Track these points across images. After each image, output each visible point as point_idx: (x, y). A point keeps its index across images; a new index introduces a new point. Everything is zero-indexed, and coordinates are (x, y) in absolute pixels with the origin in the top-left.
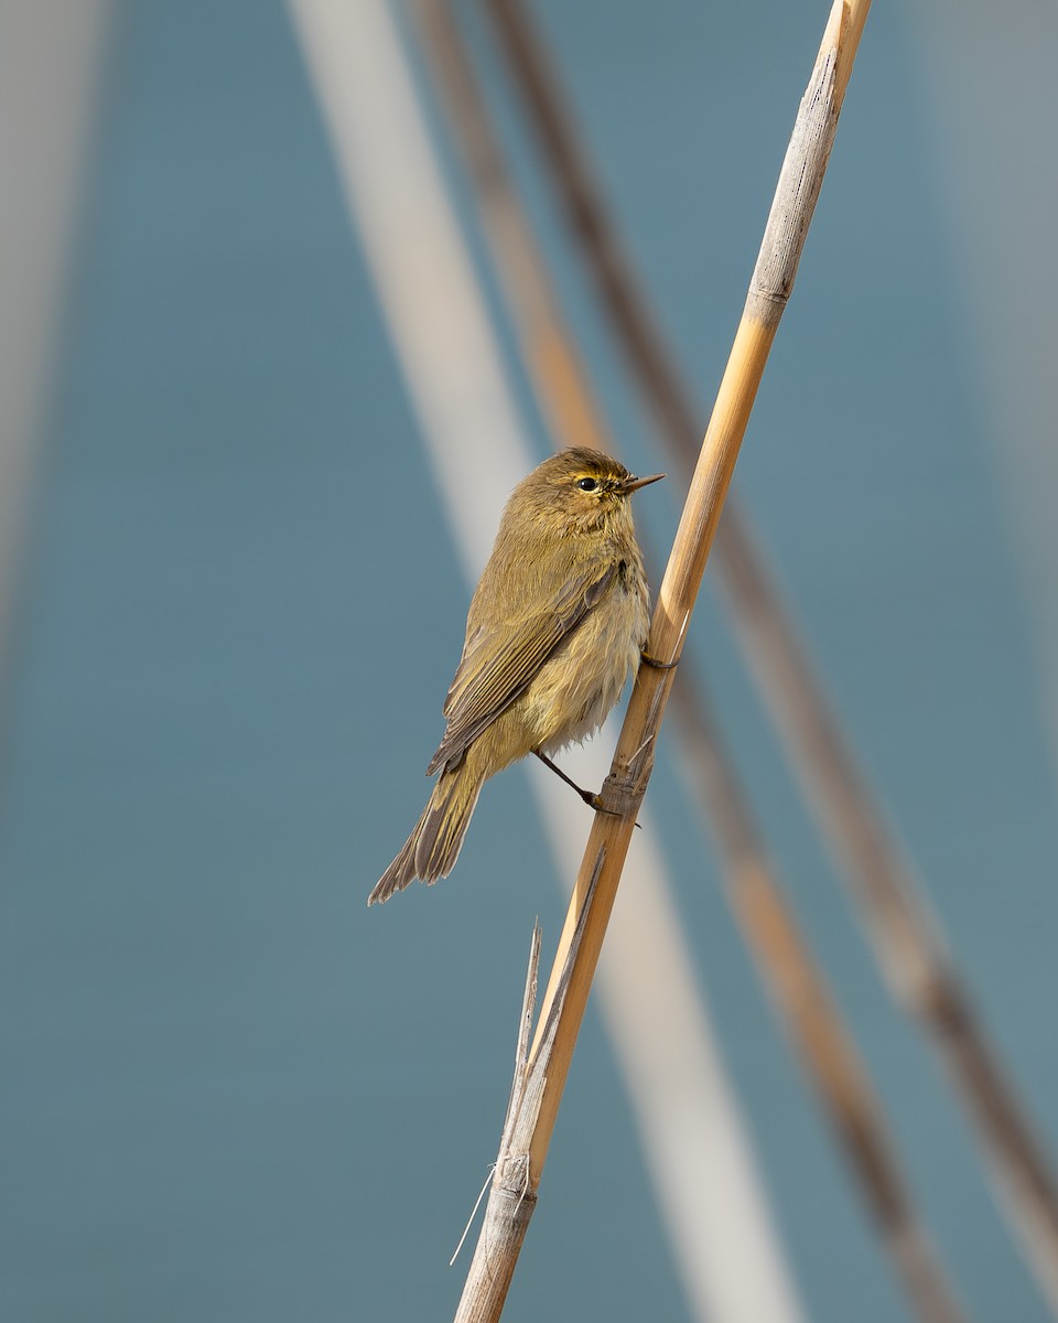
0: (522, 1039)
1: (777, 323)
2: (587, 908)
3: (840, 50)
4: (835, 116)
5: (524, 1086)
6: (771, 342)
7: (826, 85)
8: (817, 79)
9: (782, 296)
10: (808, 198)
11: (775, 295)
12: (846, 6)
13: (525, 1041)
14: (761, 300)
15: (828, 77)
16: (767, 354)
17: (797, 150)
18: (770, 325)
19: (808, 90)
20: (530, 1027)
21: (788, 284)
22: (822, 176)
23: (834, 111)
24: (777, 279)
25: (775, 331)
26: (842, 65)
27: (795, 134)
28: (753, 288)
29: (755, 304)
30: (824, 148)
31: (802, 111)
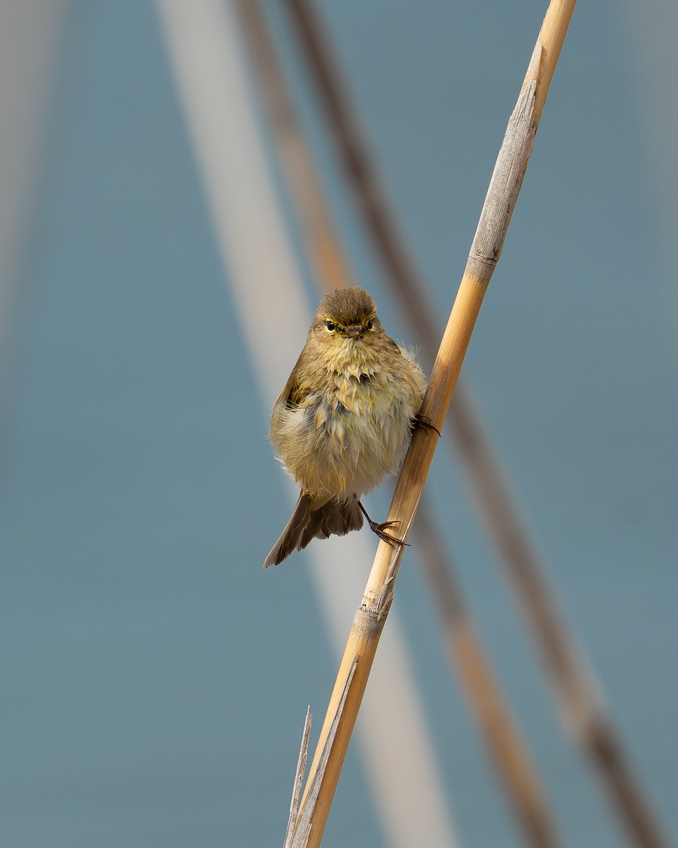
0: (295, 795)
1: (489, 279)
2: (344, 701)
3: (538, 82)
4: (534, 130)
5: (295, 828)
6: (484, 293)
7: (528, 107)
8: (522, 103)
9: (493, 260)
10: (514, 189)
11: (488, 259)
12: (543, 50)
13: (297, 797)
14: (477, 262)
15: (530, 101)
16: (481, 302)
17: (506, 153)
18: (484, 281)
19: (515, 111)
20: (301, 785)
21: (498, 251)
22: (524, 173)
23: (533, 126)
24: (490, 248)
25: (487, 285)
26: (540, 93)
27: (505, 143)
28: (472, 253)
29: (473, 265)
30: (526, 153)
31: (510, 126)
